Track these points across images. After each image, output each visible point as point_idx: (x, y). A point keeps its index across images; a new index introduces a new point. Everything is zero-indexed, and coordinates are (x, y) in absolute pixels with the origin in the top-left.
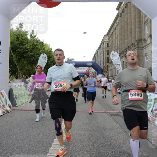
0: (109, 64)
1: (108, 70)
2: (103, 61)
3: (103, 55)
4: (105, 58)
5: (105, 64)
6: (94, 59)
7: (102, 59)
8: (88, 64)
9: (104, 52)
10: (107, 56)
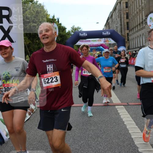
0: (130, 31)
1: (128, 40)
2: (121, 28)
3: (121, 20)
4: (124, 24)
5: (124, 31)
6: (107, 26)
7: (119, 25)
8: (105, 34)
9: (121, 16)
10: (126, 21)
